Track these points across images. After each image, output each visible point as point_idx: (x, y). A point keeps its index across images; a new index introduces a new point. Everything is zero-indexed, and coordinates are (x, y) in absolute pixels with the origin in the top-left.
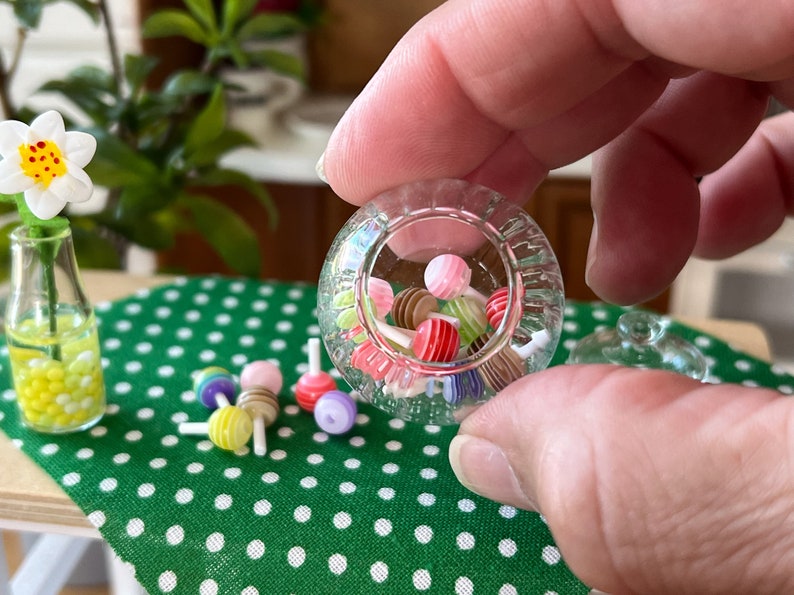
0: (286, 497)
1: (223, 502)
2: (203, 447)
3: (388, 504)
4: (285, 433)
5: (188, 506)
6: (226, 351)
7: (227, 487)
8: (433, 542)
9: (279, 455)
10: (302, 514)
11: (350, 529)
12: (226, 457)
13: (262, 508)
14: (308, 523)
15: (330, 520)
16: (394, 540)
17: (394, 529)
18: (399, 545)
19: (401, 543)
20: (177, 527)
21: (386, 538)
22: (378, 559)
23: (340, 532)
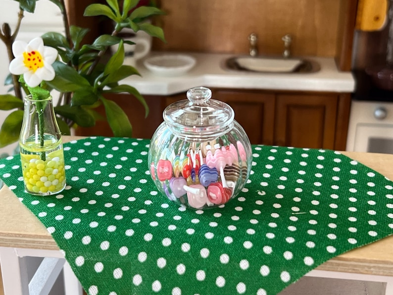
0: (142, 229)
1: (112, 229)
3: (190, 236)
4: (148, 203)
5: (94, 229)
8: (208, 258)
10: (148, 237)
11: (170, 247)
13: (130, 233)
14: (150, 241)
15: (160, 241)
16: (190, 254)
17: (191, 249)
18: (192, 257)
19: (193, 256)
20: (88, 237)
21: (186, 253)
22: (181, 263)
23: (165, 247)
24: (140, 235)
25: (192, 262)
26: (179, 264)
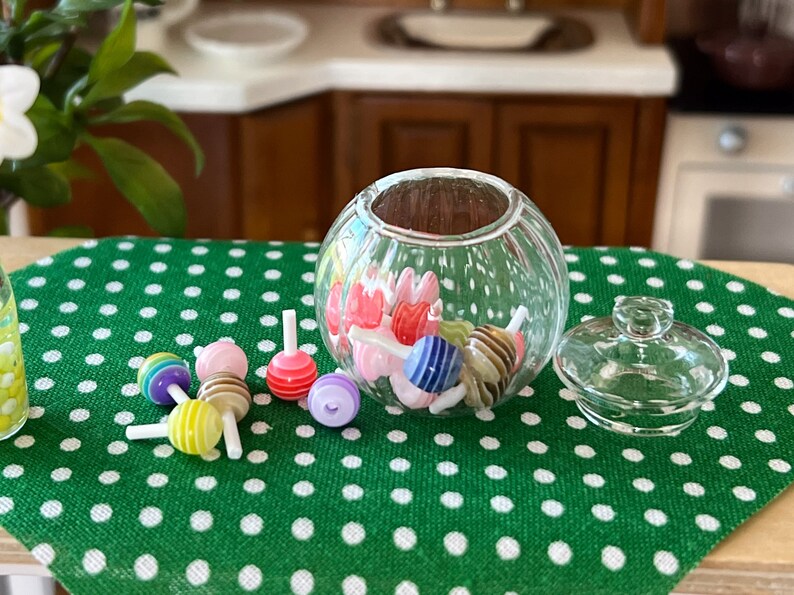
0: (279, 509)
1: (201, 521)
2: (162, 452)
3: (406, 508)
4: (260, 428)
5: (156, 529)
6: (165, 329)
7: (203, 501)
8: (468, 553)
9: (258, 457)
10: (303, 529)
11: (364, 543)
12: (194, 464)
13: (252, 525)
14: (312, 539)
15: (337, 535)
16: (420, 553)
17: (419, 540)
18: (426, 559)
19: (430, 556)
20: (147, 556)
21: (410, 552)
22: (404, 578)
23: (353, 548)
24: (279, 526)
25: (430, 572)
26: (399, 582)
